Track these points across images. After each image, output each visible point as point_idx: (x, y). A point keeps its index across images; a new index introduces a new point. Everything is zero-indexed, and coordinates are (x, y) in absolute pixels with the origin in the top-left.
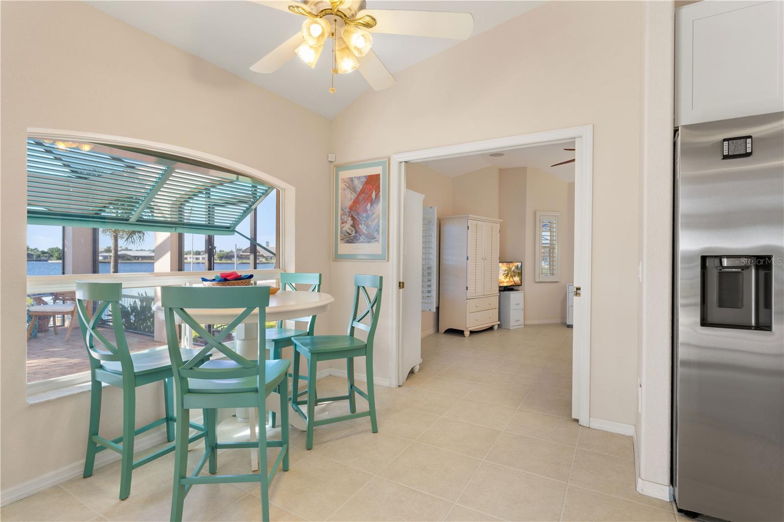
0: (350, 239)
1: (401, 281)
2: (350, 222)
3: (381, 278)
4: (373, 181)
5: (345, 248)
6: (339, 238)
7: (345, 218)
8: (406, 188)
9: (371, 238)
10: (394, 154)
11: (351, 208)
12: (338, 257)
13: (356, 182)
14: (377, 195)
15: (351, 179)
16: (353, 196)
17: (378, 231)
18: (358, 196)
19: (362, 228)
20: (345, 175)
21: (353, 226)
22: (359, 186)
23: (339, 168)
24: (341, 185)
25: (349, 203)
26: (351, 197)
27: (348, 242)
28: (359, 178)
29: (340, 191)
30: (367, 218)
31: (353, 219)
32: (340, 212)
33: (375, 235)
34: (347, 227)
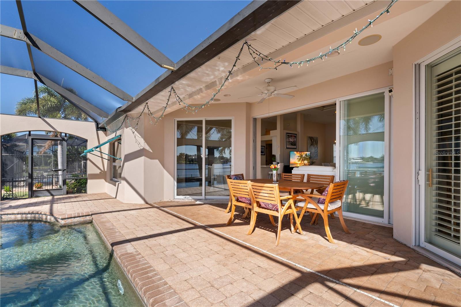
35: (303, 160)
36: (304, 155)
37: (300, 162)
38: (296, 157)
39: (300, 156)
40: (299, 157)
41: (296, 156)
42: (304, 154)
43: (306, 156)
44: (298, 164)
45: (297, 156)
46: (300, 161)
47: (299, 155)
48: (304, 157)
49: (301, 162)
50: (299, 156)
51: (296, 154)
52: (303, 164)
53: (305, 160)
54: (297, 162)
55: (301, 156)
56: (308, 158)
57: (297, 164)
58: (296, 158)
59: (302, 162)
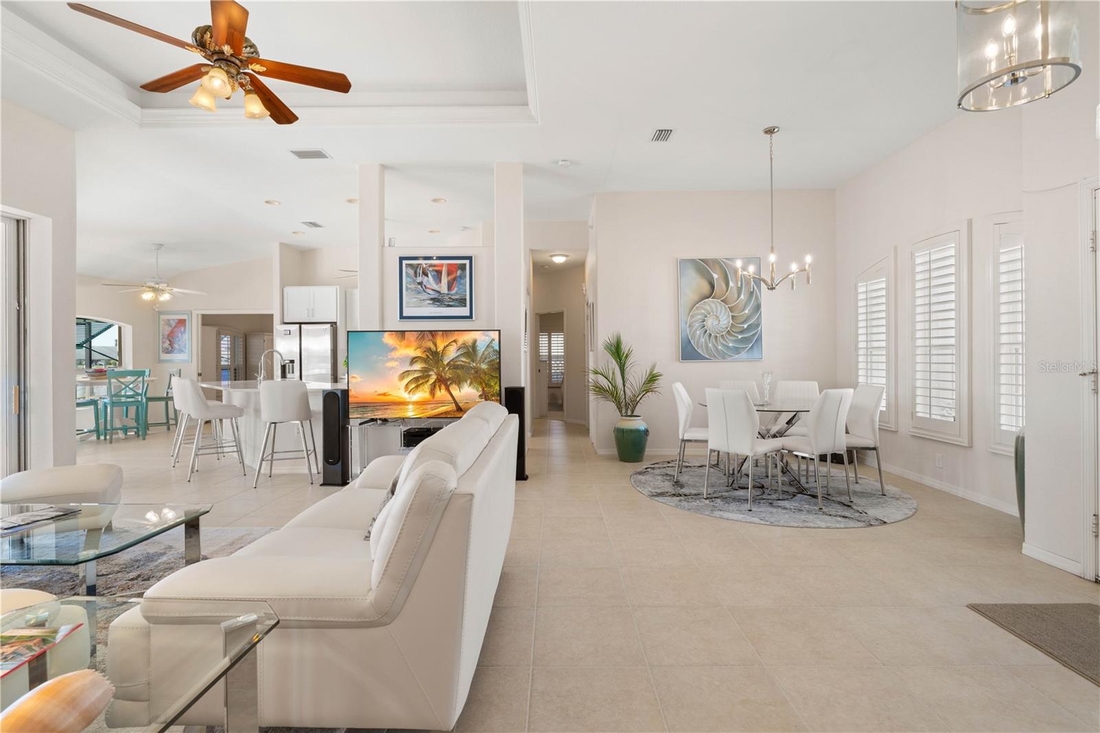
0: (167, 351)
1: (200, 372)
2: (168, 342)
3: (180, 370)
4: (182, 322)
5: (165, 356)
6: (161, 351)
7: (165, 340)
8: (203, 325)
9: (181, 351)
10: (196, 310)
11: (168, 335)
12: (160, 361)
13: (171, 322)
14: (185, 330)
15: (169, 320)
16: (170, 329)
17: (185, 348)
18: (173, 328)
19: (176, 346)
20: (163, 317)
21: (170, 344)
22: (174, 324)
23: (160, 313)
24: (162, 323)
25: (167, 333)
26: (167, 330)
27: (167, 353)
28: (173, 320)
29: (161, 326)
30: (179, 340)
31: (170, 341)
32: (161, 337)
33: (184, 349)
34: (167, 345)
35: (442, 381)
36: (452, 353)
37: (422, 394)
38: (390, 364)
39: (425, 360)
40: (418, 366)
41: (393, 359)
42: (453, 348)
43: (467, 354)
44: (411, 407)
45: (401, 360)
46: (427, 387)
47: (419, 353)
48: (453, 365)
49: (432, 392)
50: (413, 360)
51: (394, 349)
52: (442, 403)
53: (459, 382)
54: (405, 396)
55: (433, 357)
56: (484, 366)
57: (403, 403)
58: (392, 368)
59: (441, 393)
